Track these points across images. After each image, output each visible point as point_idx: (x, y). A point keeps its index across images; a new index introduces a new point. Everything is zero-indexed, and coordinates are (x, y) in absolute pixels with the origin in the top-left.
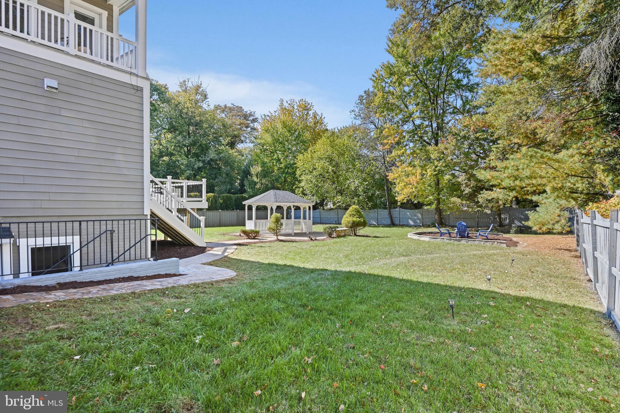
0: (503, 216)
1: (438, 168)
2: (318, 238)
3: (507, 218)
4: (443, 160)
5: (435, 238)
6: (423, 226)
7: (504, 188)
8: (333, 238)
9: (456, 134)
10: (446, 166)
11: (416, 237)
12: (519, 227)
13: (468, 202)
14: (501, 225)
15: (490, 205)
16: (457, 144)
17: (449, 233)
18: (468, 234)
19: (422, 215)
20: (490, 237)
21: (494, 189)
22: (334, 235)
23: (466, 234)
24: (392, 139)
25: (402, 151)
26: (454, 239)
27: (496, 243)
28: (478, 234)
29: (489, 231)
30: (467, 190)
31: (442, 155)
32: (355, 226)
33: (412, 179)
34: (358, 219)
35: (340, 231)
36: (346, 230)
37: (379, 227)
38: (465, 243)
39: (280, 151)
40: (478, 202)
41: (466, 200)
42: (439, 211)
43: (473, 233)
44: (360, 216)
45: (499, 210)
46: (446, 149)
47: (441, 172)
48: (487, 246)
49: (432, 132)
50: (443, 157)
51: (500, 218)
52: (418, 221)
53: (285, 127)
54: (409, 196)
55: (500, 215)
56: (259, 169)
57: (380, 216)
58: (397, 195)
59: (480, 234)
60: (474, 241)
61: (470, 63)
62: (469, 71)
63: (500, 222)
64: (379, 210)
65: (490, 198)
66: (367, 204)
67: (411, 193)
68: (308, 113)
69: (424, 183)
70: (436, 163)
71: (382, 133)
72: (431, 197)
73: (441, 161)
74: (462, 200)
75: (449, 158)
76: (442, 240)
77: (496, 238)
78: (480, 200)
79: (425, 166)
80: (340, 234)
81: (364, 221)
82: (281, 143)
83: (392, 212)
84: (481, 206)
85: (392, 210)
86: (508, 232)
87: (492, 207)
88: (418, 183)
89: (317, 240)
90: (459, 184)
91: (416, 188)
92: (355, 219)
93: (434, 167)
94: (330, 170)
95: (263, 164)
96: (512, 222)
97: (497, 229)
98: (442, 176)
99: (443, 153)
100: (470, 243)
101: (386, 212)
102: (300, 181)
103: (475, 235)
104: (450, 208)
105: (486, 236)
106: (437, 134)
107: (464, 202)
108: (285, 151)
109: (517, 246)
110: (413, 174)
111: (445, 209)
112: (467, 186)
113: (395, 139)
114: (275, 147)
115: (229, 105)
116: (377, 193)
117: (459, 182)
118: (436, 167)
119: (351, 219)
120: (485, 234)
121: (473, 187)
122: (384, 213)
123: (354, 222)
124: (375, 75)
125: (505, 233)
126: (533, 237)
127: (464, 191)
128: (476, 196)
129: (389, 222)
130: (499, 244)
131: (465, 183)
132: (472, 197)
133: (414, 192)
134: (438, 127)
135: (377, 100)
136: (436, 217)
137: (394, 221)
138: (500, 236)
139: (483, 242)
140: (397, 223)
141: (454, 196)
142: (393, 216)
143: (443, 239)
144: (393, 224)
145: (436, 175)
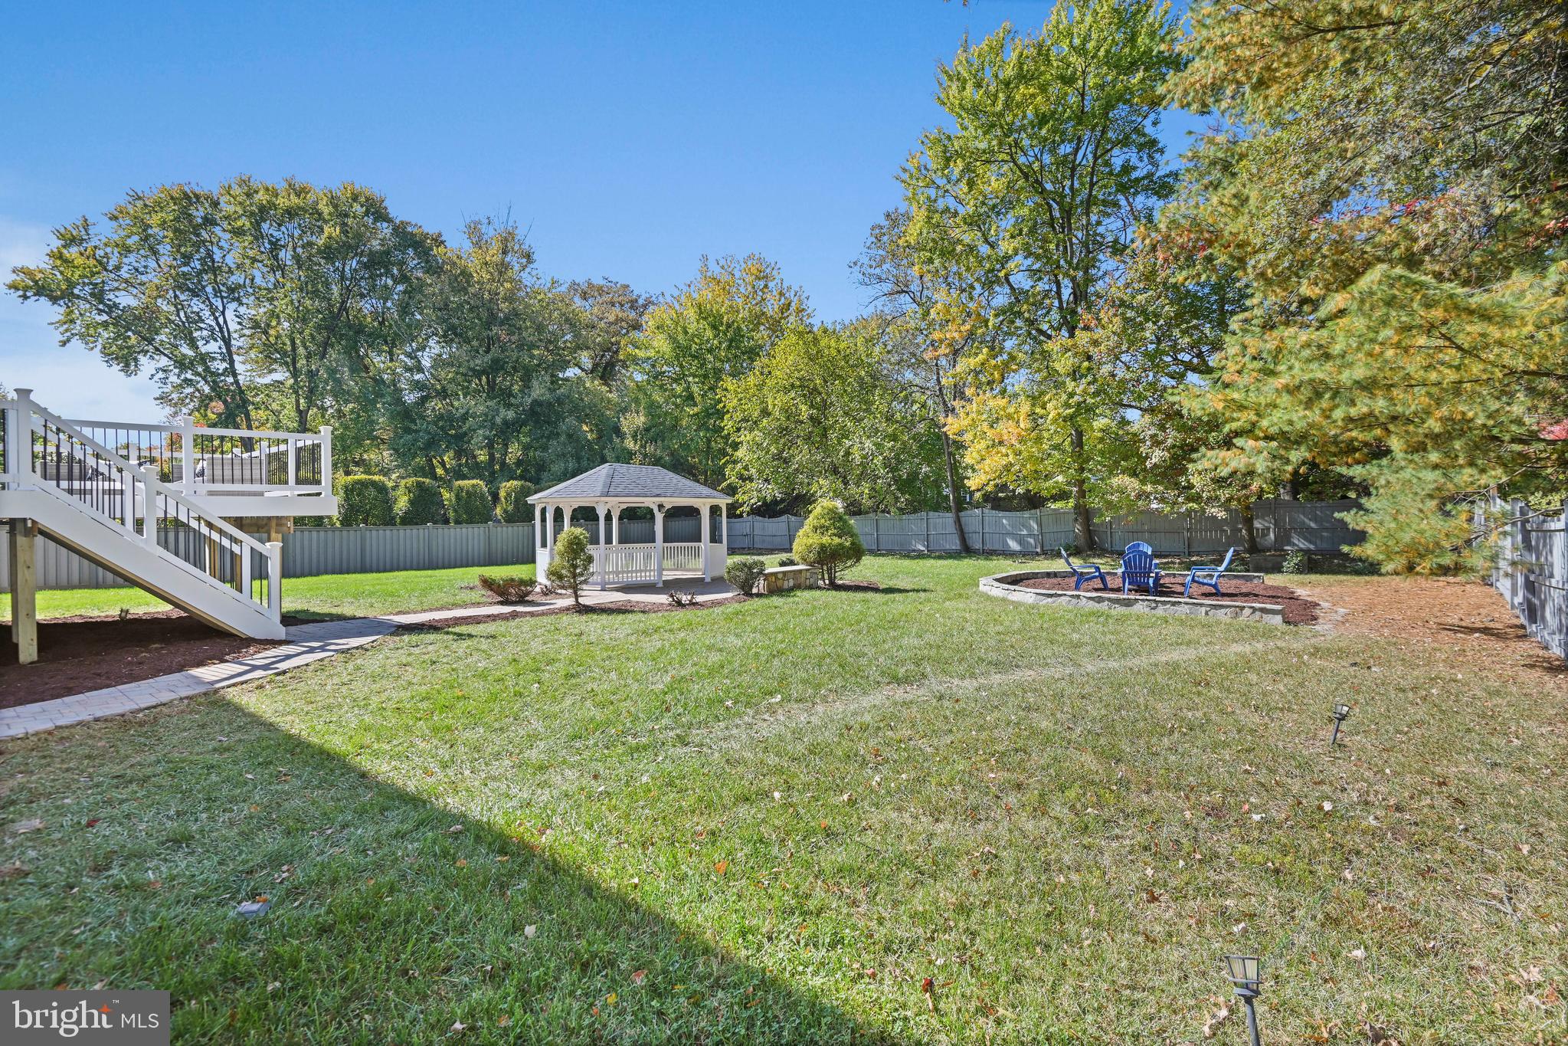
0: (1257, 524)
1: (1076, 398)
2: (699, 599)
3: (1268, 529)
4: (1090, 378)
5: (1051, 596)
6: (1044, 553)
7: (1268, 438)
8: (759, 595)
9: (1122, 303)
10: (1096, 394)
11: (998, 591)
12: (1306, 552)
13: (1160, 488)
14: (1254, 548)
15: (1224, 494)
16: (1124, 330)
17: (1102, 577)
18: (1157, 578)
19: (1040, 525)
20: (1226, 586)
21: (1239, 442)
22: (760, 586)
23: (1151, 581)
24: (955, 327)
25: (980, 357)
26: (1109, 600)
27: (1247, 612)
28: (1189, 578)
29: (1221, 568)
30: (1157, 456)
31: (1086, 364)
32: (827, 558)
33: (1005, 429)
34: (837, 540)
35: (780, 576)
36: (800, 571)
37: (929, 557)
38: (1147, 610)
39: (694, 376)
40: (1191, 486)
41: (1154, 483)
42: (1084, 514)
43: (1174, 575)
44: (844, 531)
45: (1248, 508)
46: (1096, 343)
47: (1086, 410)
48: (1218, 623)
49: (1061, 308)
50: (1089, 369)
51: (1250, 529)
52: (1032, 541)
53: (705, 319)
54: (1000, 477)
55: (1248, 522)
56: (641, 420)
57: (935, 528)
58: (969, 473)
59: (1193, 580)
60: (1174, 604)
61: (1155, 124)
62: (1153, 143)
63: (1252, 539)
64: (931, 514)
65: (1224, 472)
66: (897, 499)
67: (1008, 468)
68: (766, 286)
69: (1039, 440)
70: (1070, 385)
71: (928, 313)
72: (1060, 478)
73: (1084, 380)
74: (1143, 482)
75: (1106, 369)
76: (1074, 601)
77: (1244, 590)
78: (1195, 480)
79: (1042, 393)
80: (779, 583)
81: (853, 544)
82: (695, 357)
83: (963, 520)
84: (1197, 498)
85: (962, 514)
86: (1277, 569)
87: (1229, 500)
88: (1022, 440)
89: (695, 604)
90: (1136, 439)
91: (1018, 453)
92: (826, 540)
93: (1064, 397)
94: (804, 416)
95: (652, 408)
96: (1284, 538)
97: (1243, 559)
98: (1087, 420)
99: (1089, 358)
100: (1160, 611)
101: (949, 518)
102: (736, 446)
103: (1179, 580)
104: (1110, 505)
105: (1215, 586)
106: (1074, 312)
107: (1149, 488)
108: (705, 376)
109: (1315, 618)
110: (1009, 417)
111: (1099, 509)
112: (1157, 443)
113: (963, 328)
114: (682, 366)
115: (598, 281)
116: (925, 469)
117: (1135, 435)
118: (1071, 395)
119: (816, 540)
120: (1211, 576)
121: (1174, 446)
122: (943, 522)
123: (823, 547)
124: (909, 166)
125: (1268, 571)
126: (1357, 584)
127: (1147, 457)
128: (1183, 471)
129: (955, 544)
130: (1258, 613)
131: (1152, 437)
132: (1172, 472)
133: (1012, 465)
134: (1074, 293)
135: (914, 231)
136: (1078, 528)
137: (970, 543)
138: (1255, 581)
139: (1203, 609)
140: (978, 546)
141: (1123, 473)
142: (966, 530)
143: (1078, 597)
144: (966, 550)
145: (1072, 417)
